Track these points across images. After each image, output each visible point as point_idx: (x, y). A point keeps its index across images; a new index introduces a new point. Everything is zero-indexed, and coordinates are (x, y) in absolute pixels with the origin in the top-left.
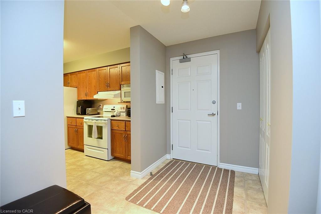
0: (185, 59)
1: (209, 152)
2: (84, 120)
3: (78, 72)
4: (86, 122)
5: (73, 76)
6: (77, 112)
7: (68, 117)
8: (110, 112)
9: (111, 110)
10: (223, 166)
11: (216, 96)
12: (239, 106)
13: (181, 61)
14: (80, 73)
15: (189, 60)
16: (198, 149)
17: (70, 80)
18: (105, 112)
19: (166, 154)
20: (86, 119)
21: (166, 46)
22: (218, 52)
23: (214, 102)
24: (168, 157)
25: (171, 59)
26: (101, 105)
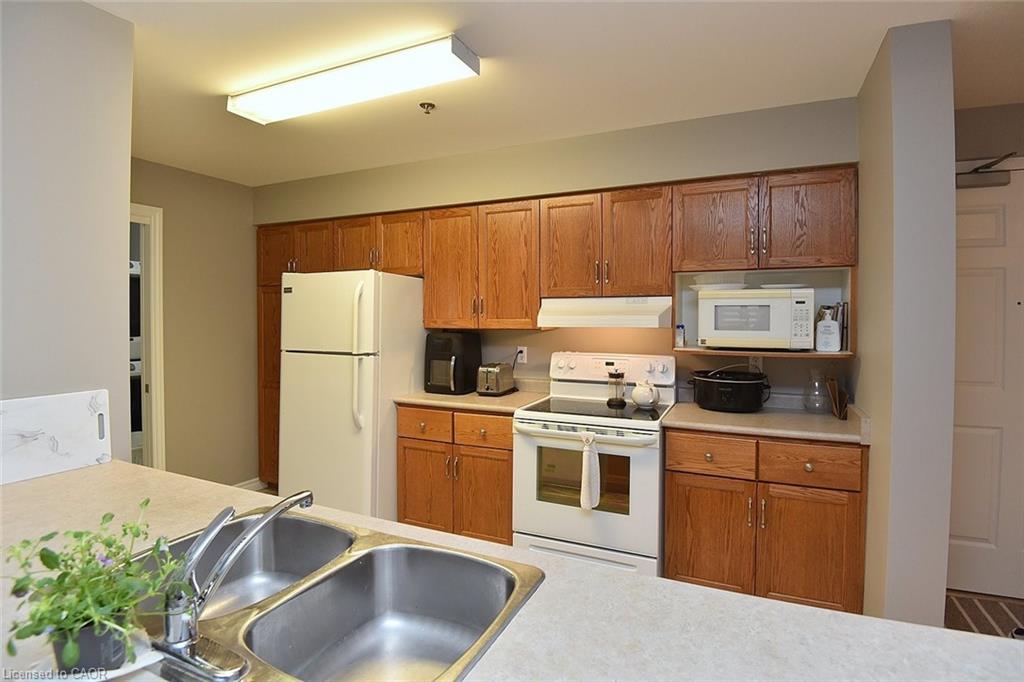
2: (516, 424)
3: (427, 213)
4: (525, 434)
7: (399, 404)
8: (606, 383)
9: (607, 379)
14: (443, 216)
17: (381, 242)
18: (559, 380)
20: (522, 420)
26: (525, 349)
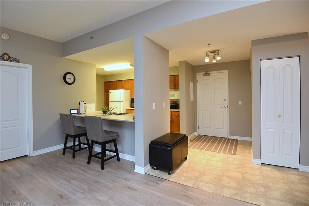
0: (207, 74)
1: (222, 130)
5: (127, 82)
6: (131, 105)
7: (126, 109)
10: (231, 137)
11: (226, 96)
12: (240, 103)
13: (204, 75)
15: (209, 74)
16: (215, 128)
17: (124, 85)
19: (194, 132)
21: (194, 65)
22: (227, 71)
23: (225, 100)
24: (196, 134)
25: (197, 74)
